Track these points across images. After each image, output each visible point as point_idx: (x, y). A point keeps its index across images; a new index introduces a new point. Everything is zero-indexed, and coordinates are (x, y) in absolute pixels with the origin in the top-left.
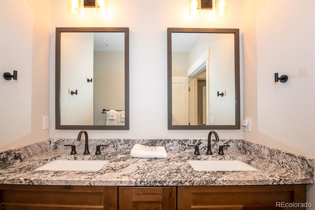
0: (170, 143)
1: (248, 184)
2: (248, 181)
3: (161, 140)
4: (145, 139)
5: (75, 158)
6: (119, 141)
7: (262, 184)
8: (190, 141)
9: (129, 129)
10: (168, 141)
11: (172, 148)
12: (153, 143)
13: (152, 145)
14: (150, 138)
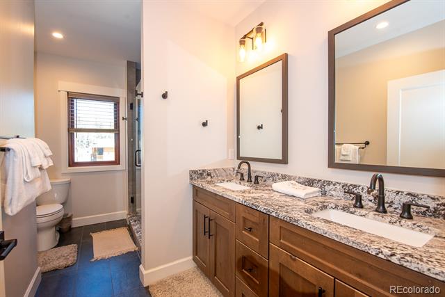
0: (331, 186)
1: (336, 239)
2: (336, 236)
3: (319, 181)
4: (301, 176)
5: (240, 183)
6: (278, 175)
7: (358, 248)
8: (363, 188)
9: (287, 163)
10: (329, 183)
11: (333, 193)
12: (310, 182)
13: (309, 185)
14: (307, 177)
